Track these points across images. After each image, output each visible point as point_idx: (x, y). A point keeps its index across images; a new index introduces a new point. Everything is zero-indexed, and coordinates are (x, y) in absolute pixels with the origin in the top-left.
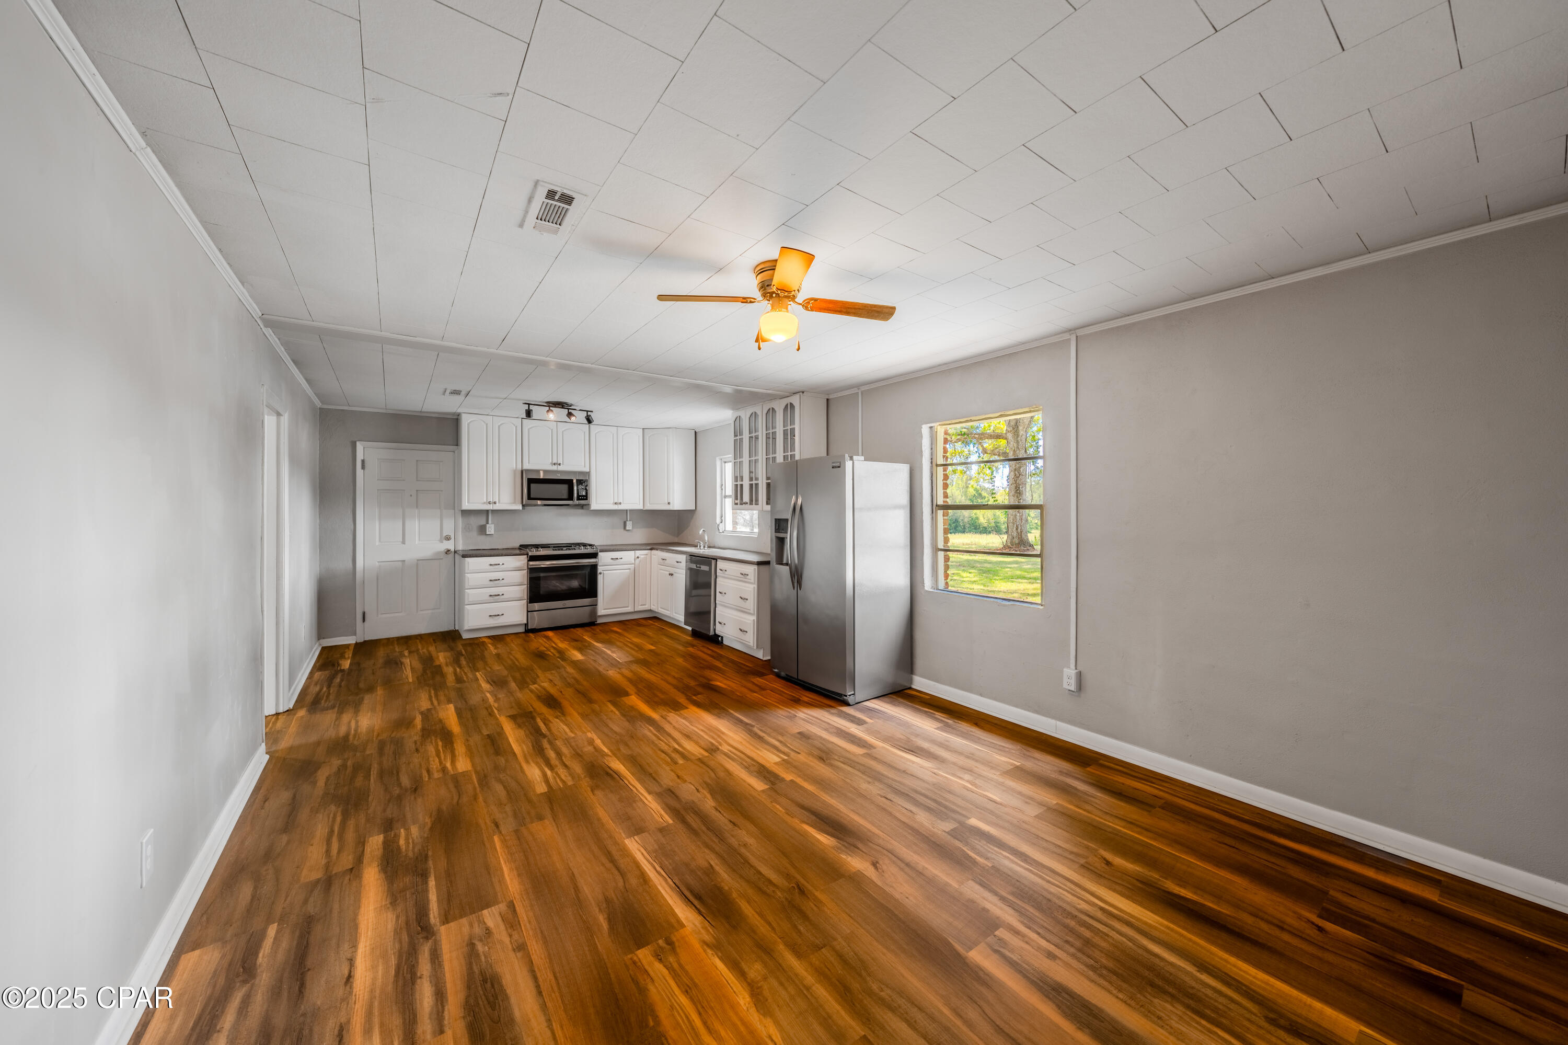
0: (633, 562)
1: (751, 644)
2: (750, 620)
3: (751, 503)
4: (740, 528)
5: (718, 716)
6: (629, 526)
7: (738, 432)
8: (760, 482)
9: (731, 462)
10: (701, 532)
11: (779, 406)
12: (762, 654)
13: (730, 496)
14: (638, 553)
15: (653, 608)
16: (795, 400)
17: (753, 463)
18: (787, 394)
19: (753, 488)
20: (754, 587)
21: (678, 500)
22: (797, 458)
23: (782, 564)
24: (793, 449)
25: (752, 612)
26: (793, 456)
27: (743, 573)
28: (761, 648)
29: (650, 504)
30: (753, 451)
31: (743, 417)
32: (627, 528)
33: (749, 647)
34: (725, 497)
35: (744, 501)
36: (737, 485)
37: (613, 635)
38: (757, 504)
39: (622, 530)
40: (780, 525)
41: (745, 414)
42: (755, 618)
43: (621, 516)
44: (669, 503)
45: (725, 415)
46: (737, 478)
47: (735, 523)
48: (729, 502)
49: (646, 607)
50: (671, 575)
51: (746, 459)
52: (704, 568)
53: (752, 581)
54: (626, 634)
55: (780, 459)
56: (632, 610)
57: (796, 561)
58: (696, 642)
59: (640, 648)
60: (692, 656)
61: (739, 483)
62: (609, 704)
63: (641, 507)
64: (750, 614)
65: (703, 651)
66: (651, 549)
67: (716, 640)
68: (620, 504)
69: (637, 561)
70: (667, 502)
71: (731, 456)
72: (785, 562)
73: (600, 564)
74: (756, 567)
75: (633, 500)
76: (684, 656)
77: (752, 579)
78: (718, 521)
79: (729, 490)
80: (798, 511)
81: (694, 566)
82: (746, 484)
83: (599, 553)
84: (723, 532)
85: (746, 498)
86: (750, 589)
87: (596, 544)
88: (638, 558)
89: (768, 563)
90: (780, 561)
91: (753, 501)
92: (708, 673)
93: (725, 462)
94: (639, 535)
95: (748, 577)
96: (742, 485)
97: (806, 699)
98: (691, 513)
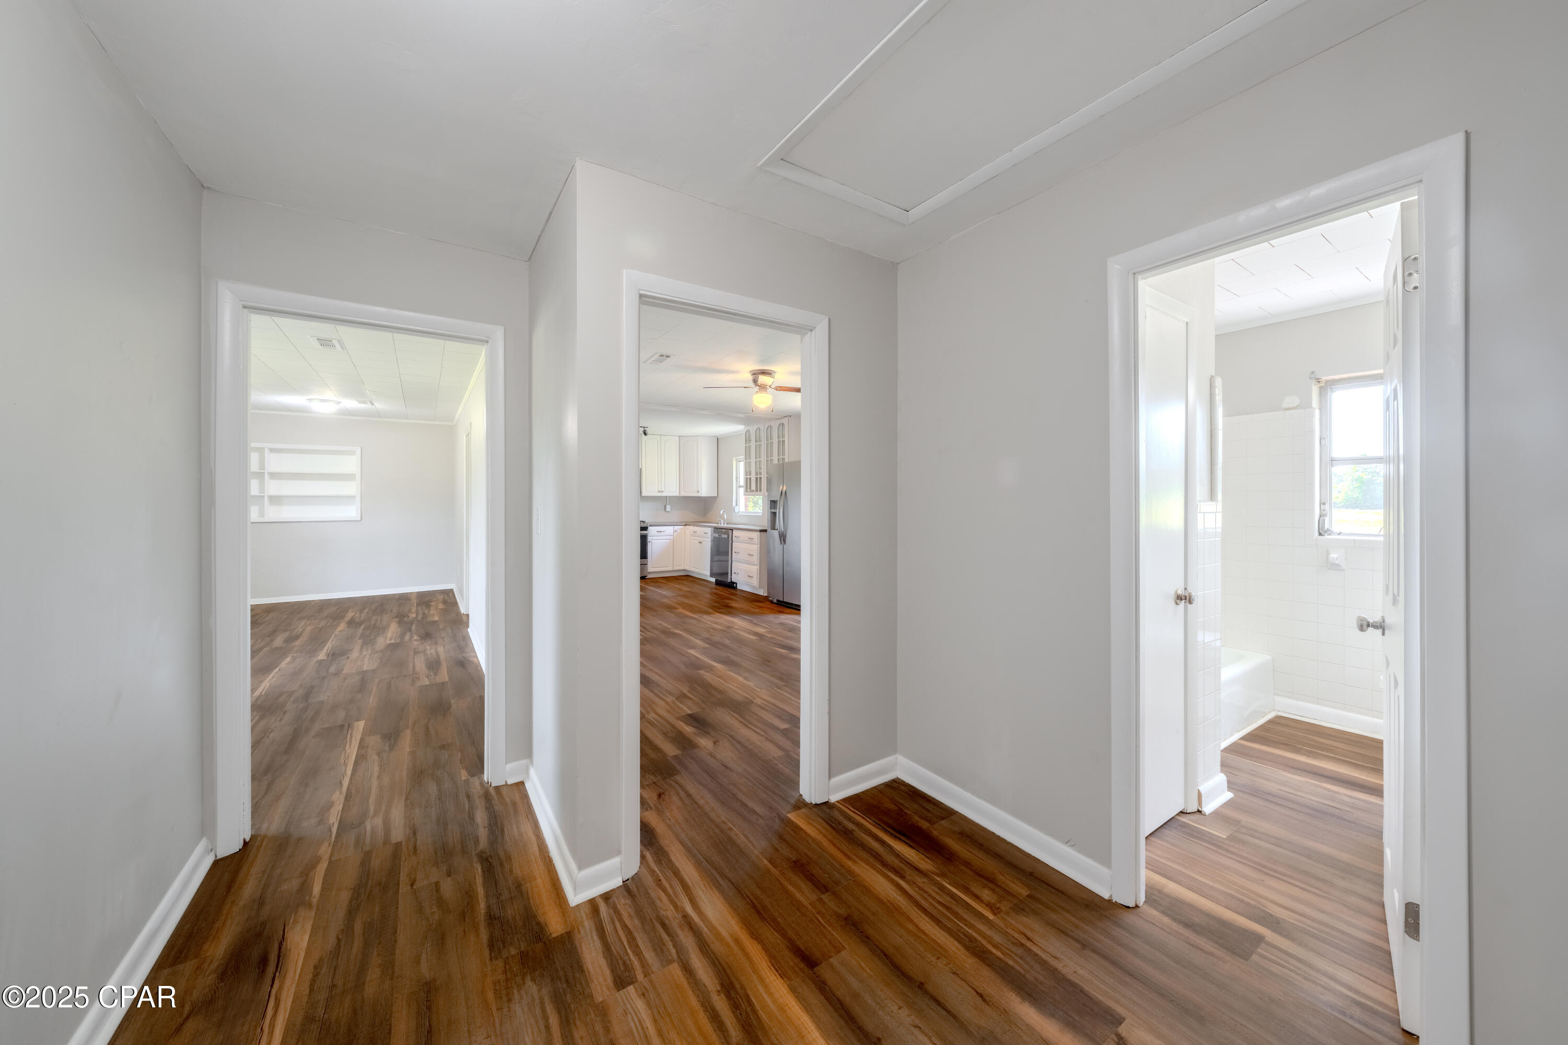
0: (672, 534)
1: (756, 585)
2: (755, 569)
3: (757, 491)
4: (750, 509)
5: (733, 617)
6: (668, 508)
7: (748, 440)
8: (762, 476)
9: (742, 461)
10: (722, 512)
11: (775, 425)
12: (762, 592)
13: (742, 486)
14: (676, 528)
15: (687, 568)
16: (785, 421)
17: (758, 463)
18: (780, 417)
19: (758, 480)
20: (757, 547)
21: (705, 489)
22: (786, 460)
23: (775, 529)
24: (783, 454)
25: (756, 563)
26: (783, 459)
27: (751, 537)
28: (762, 588)
29: (684, 492)
30: (758, 455)
31: (751, 430)
32: (667, 510)
33: (754, 587)
34: (740, 487)
35: (752, 489)
36: (747, 478)
37: (660, 584)
38: (760, 490)
39: (664, 512)
40: (773, 503)
41: (752, 429)
42: (758, 567)
43: (663, 501)
44: (698, 492)
45: (740, 428)
46: (748, 473)
47: (746, 506)
48: (742, 490)
49: (682, 568)
50: (700, 543)
51: (753, 460)
52: (725, 536)
53: (756, 543)
54: (669, 583)
55: (775, 462)
56: (672, 570)
57: (783, 529)
58: (718, 587)
59: (680, 590)
60: (716, 594)
61: (748, 477)
62: (667, 612)
63: (677, 494)
64: (754, 565)
65: (723, 591)
66: (685, 525)
67: (732, 586)
68: (663, 492)
69: (675, 533)
70: (696, 491)
71: (743, 457)
72: (776, 528)
73: (649, 535)
74: (759, 533)
75: (672, 490)
76: (711, 594)
77: (757, 541)
78: (734, 504)
79: (742, 483)
80: (784, 494)
81: (717, 535)
82: (753, 477)
83: (649, 528)
84: (738, 513)
85: (753, 488)
86: (755, 548)
87: (647, 521)
88: (676, 531)
89: (766, 531)
90: (773, 528)
91: (758, 489)
92: (726, 601)
93: (739, 461)
94: (676, 515)
95: (754, 540)
96: (750, 478)
97: (787, 611)
98: (713, 499)
